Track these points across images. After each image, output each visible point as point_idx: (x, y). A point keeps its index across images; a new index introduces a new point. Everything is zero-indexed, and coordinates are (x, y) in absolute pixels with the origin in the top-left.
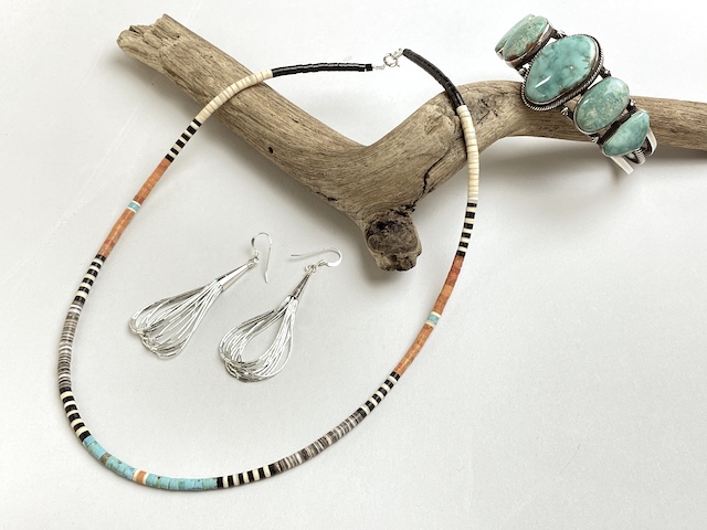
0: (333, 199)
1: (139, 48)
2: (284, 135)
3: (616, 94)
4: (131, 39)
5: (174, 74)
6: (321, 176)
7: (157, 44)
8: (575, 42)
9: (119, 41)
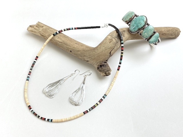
0: (88, 61)
1: (33, 31)
2: (74, 47)
3: (151, 29)
4: (31, 28)
5: (43, 36)
6: (85, 56)
7: (38, 29)
8: (141, 17)
9: (27, 29)
